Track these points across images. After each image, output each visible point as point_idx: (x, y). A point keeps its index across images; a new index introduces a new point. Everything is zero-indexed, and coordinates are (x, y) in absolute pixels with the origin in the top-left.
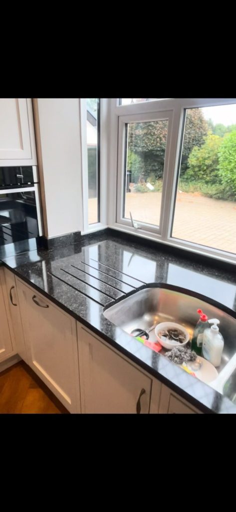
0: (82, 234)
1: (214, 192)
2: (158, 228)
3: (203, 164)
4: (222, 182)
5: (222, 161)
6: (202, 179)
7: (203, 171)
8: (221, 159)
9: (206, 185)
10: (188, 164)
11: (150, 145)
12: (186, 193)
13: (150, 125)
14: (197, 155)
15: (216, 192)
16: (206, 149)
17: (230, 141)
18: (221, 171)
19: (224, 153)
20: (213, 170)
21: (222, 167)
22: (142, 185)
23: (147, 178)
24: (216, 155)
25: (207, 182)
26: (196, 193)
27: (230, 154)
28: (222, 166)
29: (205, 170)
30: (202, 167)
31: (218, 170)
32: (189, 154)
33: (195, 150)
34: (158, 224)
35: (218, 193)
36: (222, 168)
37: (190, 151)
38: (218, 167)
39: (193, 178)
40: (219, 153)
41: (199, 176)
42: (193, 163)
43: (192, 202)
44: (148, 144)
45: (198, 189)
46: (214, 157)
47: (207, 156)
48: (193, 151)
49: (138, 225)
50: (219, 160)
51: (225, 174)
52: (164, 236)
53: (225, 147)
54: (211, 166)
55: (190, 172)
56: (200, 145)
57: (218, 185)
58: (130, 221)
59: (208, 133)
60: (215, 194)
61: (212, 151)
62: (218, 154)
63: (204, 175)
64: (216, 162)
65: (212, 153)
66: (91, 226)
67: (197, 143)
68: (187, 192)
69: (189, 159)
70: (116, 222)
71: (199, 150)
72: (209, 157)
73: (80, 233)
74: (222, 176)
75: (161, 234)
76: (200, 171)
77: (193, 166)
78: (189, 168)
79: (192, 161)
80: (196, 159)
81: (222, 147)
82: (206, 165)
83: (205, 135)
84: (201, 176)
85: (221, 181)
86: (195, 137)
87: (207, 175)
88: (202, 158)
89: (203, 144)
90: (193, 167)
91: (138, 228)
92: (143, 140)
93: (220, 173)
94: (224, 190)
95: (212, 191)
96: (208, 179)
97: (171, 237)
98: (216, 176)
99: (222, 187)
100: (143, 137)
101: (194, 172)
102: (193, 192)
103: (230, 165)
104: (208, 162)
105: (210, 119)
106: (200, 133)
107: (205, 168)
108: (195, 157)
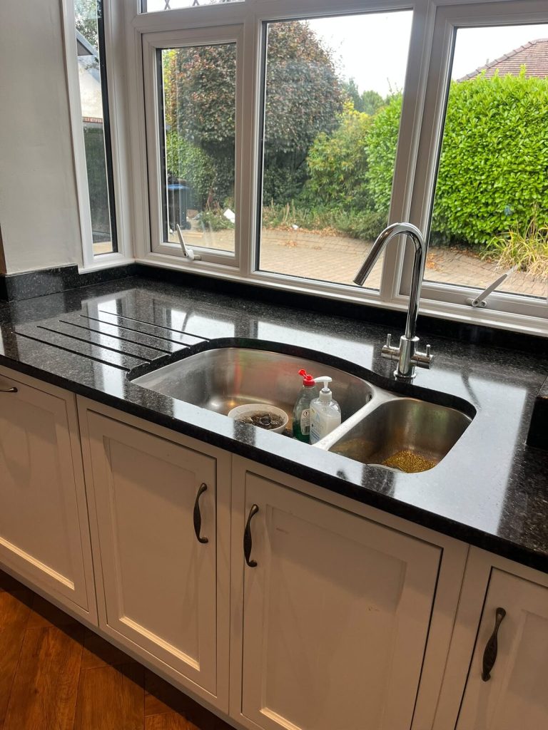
0: (81, 271)
1: (362, 227)
2: (233, 255)
3: (337, 169)
4: (376, 207)
5: (374, 162)
6: (338, 199)
7: (338, 185)
8: (371, 159)
9: (345, 213)
10: (308, 170)
11: (225, 126)
12: (306, 230)
13: (224, 83)
14: (323, 150)
15: (366, 226)
16: (340, 139)
17: (386, 121)
18: (372, 183)
19: (376, 147)
20: (358, 182)
21: (373, 175)
22: (215, 213)
23: (223, 199)
24: (362, 151)
25: (347, 208)
26: (327, 230)
27: (387, 147)
28: (373, 172)
29: (342, 182)
30: (336, 176)
31: (367, 181)
32: (308, 149)
33: (320, 141)
34: (233, 248)
35: (368, 229)
36: (374, 178)
37: (309, 142)
38: (367, 175)
39: (319, 199)
40: (366, 146)
41: (330, 195)
42: (317, 167)
43: (321, 248)
44: (223, 124)
45: (331, 221)
46: (359, 155)
47: (344, 154)
48: (316, 141)
49: (195, 252)
50: (368, 160)
51: (381, 190)
52: (245, 268)
53: (379, 135)
54: (353, 173)
55: (312, 185)
56: (330, 130)
57: (368, 211)
58: (180, 246)
59: (344, 107)
60: (364, 231)
61: (354, 141)
62: (365, 149)
63: (340, 191)
64: (364, 165)
65: (353, 148)
66: (98, 258)
67: (324, 127)
68: (309, 227)
69: (308, 159)
70: (151, 251)
71: (328, 140)
72: (348, 155)
73: (76, 268)
74: (375, 193)
75: (238, 267)
76: (331, 183)
77: (317, 172)
78: (310, 177)
79: (314, 164)
80: (321, 158)
81: (373, 135)
82: (343, 172)
83: (340, 109)
84: (334, 195)
85: (373, 204)
86: (320, 113)
87: (346, 192)
88: (335, 156)
89: (336, 127)
90: (320, 174)
91: (195, 259)
92: (211, 115)
93: (371, 186)
94: (380, 222)
95: (358, 224)
96: (349, 199)
97: (257, 269)
98: (365, 193)
99: (377, 216)
100: (210, 108)
101: (320, 185)
102: (321, 228)
103: (388, 171)
104: (346, 165)
105: (352, 82)
106: (328, 105)
107: (342, 177)
108: (320, 154)
